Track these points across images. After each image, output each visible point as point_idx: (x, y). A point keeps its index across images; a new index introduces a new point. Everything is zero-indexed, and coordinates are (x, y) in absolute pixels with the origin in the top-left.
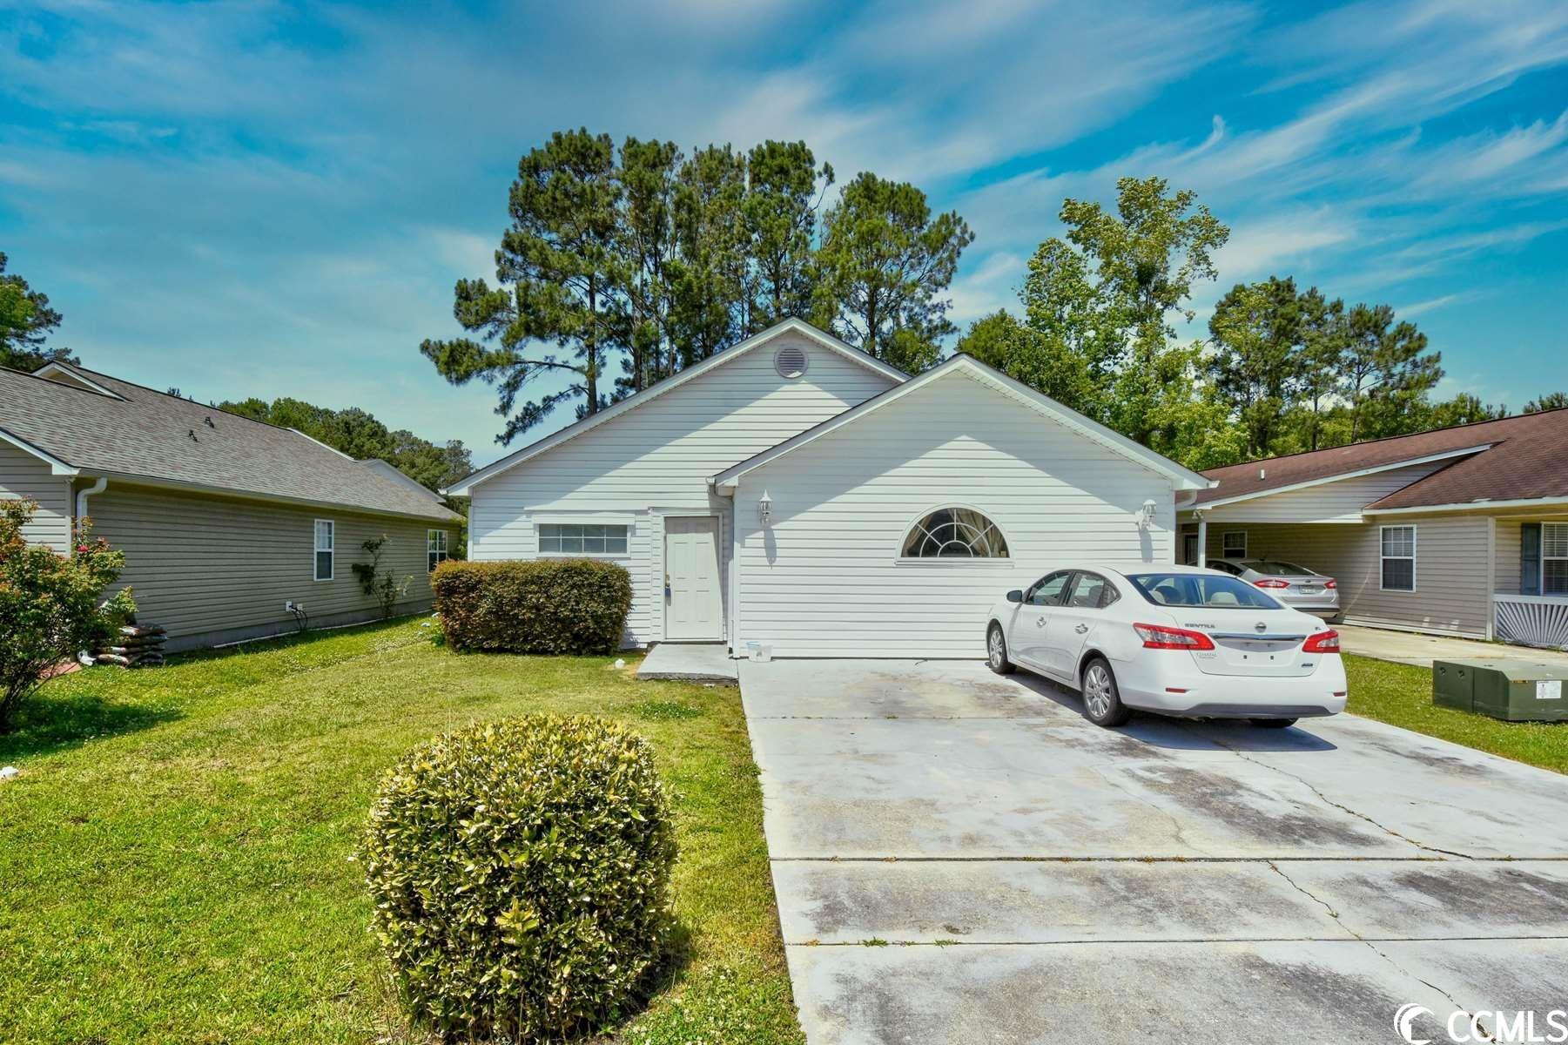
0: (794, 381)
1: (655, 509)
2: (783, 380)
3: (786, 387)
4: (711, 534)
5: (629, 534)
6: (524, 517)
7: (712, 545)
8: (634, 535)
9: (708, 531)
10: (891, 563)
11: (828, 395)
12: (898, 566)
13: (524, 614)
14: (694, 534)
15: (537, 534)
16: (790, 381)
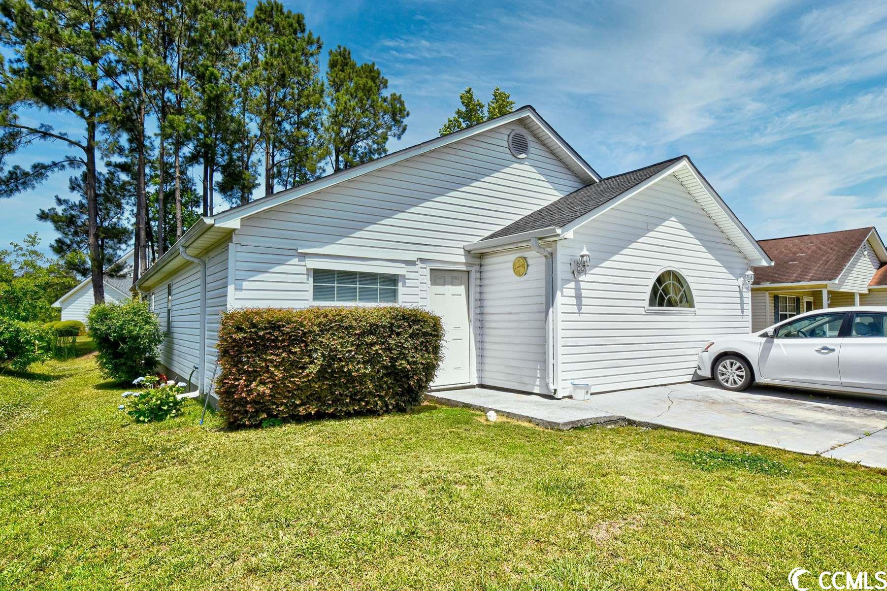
0: (521, 161)
1: (422, 260)
2: (513, 159)
3: (515, 165)
4: (463, 287)
5: (400, 284)
6: (295, 261)
7: (464, 297)
8: (404, 285)
9: (461, 285)
10: (642, 311)
11: (541, 177)
12: (648, 313)
13: (357, 371)
14: (450, 287)
15: (311, 280)
16: (519, 161)
